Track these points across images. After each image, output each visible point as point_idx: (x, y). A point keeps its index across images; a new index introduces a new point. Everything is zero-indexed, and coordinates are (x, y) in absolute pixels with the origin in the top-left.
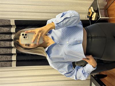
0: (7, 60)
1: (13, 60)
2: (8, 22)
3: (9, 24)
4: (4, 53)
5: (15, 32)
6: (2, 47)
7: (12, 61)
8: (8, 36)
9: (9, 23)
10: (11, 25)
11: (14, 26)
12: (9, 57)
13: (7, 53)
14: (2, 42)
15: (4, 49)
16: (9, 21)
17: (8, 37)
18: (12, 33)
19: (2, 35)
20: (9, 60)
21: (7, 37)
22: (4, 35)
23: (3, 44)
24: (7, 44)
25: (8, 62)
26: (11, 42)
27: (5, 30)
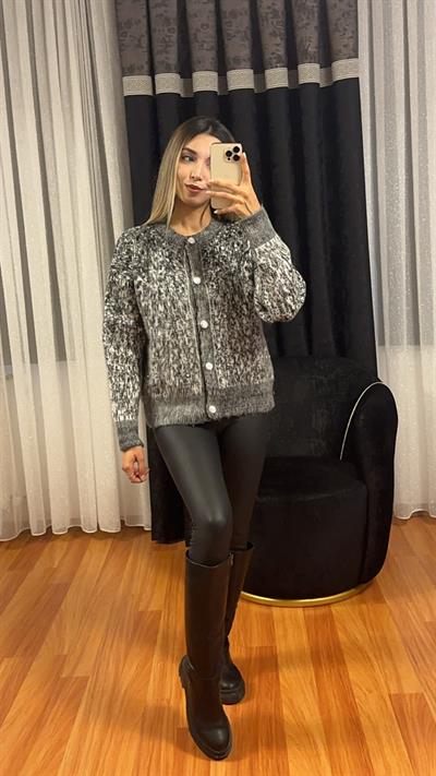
0: (157, 47)
1: (157, 77)
2: (345, 46)
3: (340, 51)
4: (192, 31)
5: (302, 81)
6: (224, 21)
7: (152, 73)
8: (281, 51)
9: (345, 51)
10: (335, 64)
11: (329, 75)
12: (173, 58)
13: (195, 46)
14: (245, 21)
15: (212, 31)
16: (352, 54)
17: (274, 49)
18: (297, 69)
19: (282, 18)
20: (158, 58)
21: (275, 46)
22: (281, 29)
23: (239, 25)
24: (239, 47)
25: (146, 58)
26: (248, 64)
27: (309, 37)
